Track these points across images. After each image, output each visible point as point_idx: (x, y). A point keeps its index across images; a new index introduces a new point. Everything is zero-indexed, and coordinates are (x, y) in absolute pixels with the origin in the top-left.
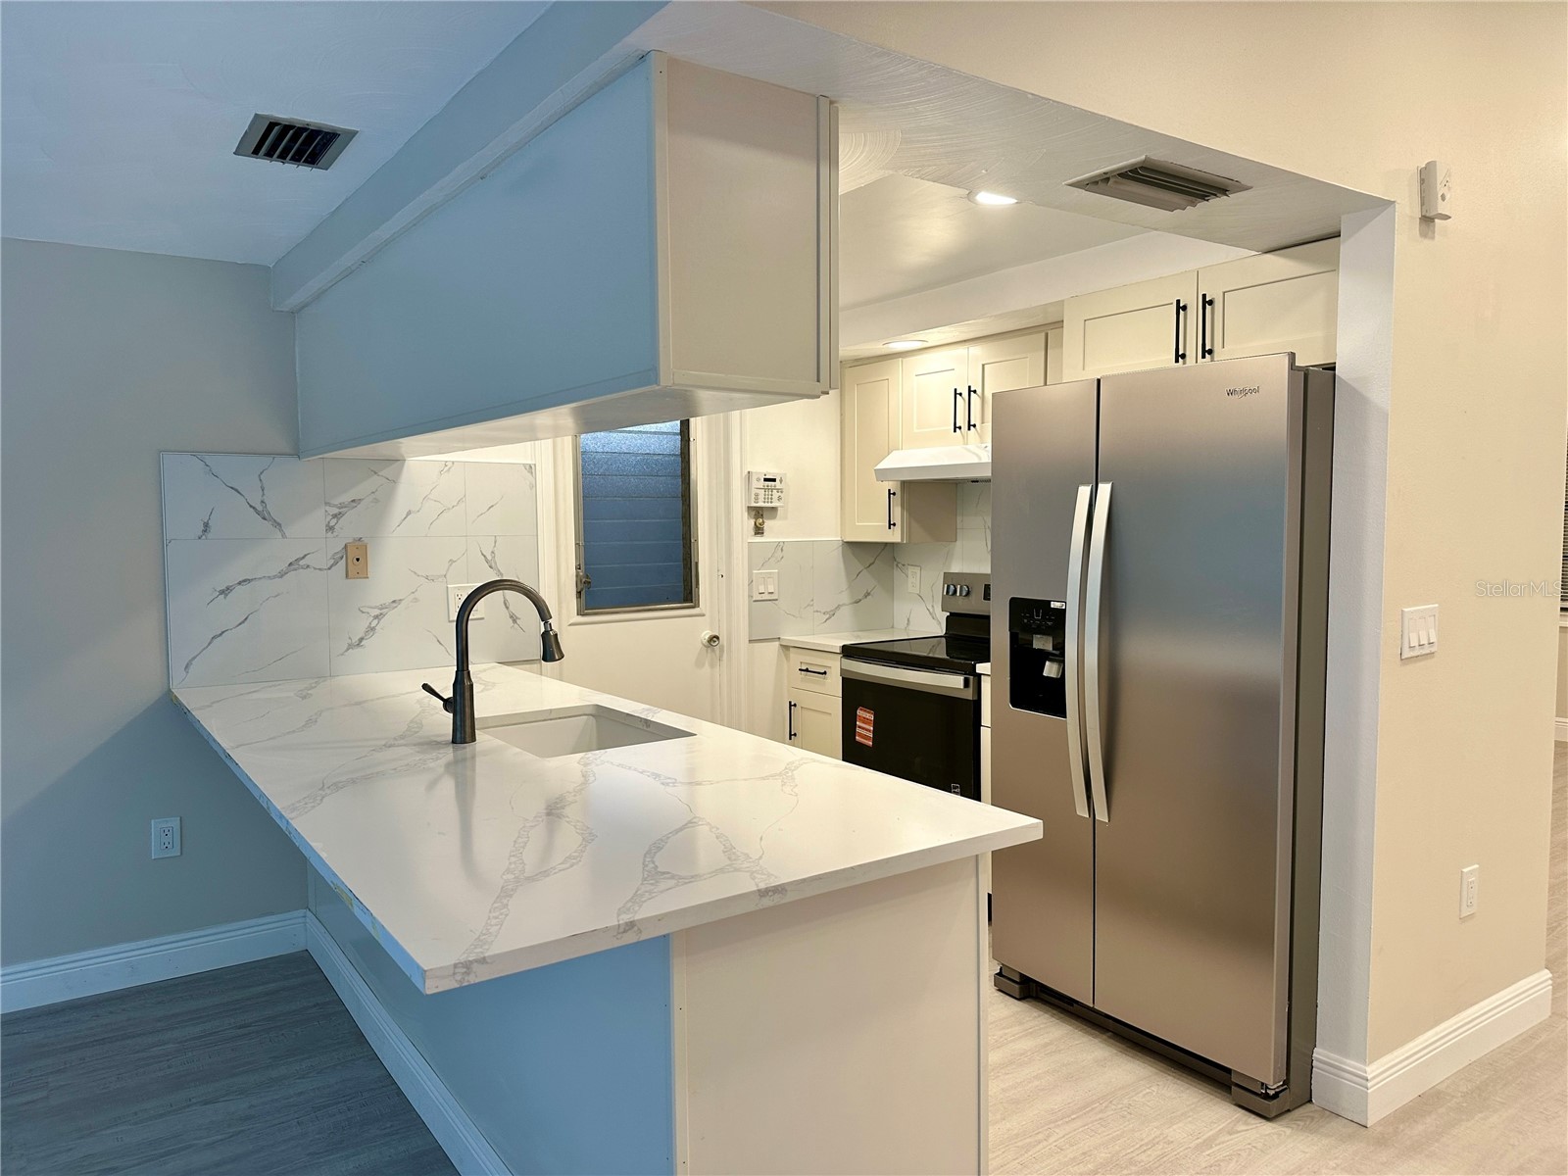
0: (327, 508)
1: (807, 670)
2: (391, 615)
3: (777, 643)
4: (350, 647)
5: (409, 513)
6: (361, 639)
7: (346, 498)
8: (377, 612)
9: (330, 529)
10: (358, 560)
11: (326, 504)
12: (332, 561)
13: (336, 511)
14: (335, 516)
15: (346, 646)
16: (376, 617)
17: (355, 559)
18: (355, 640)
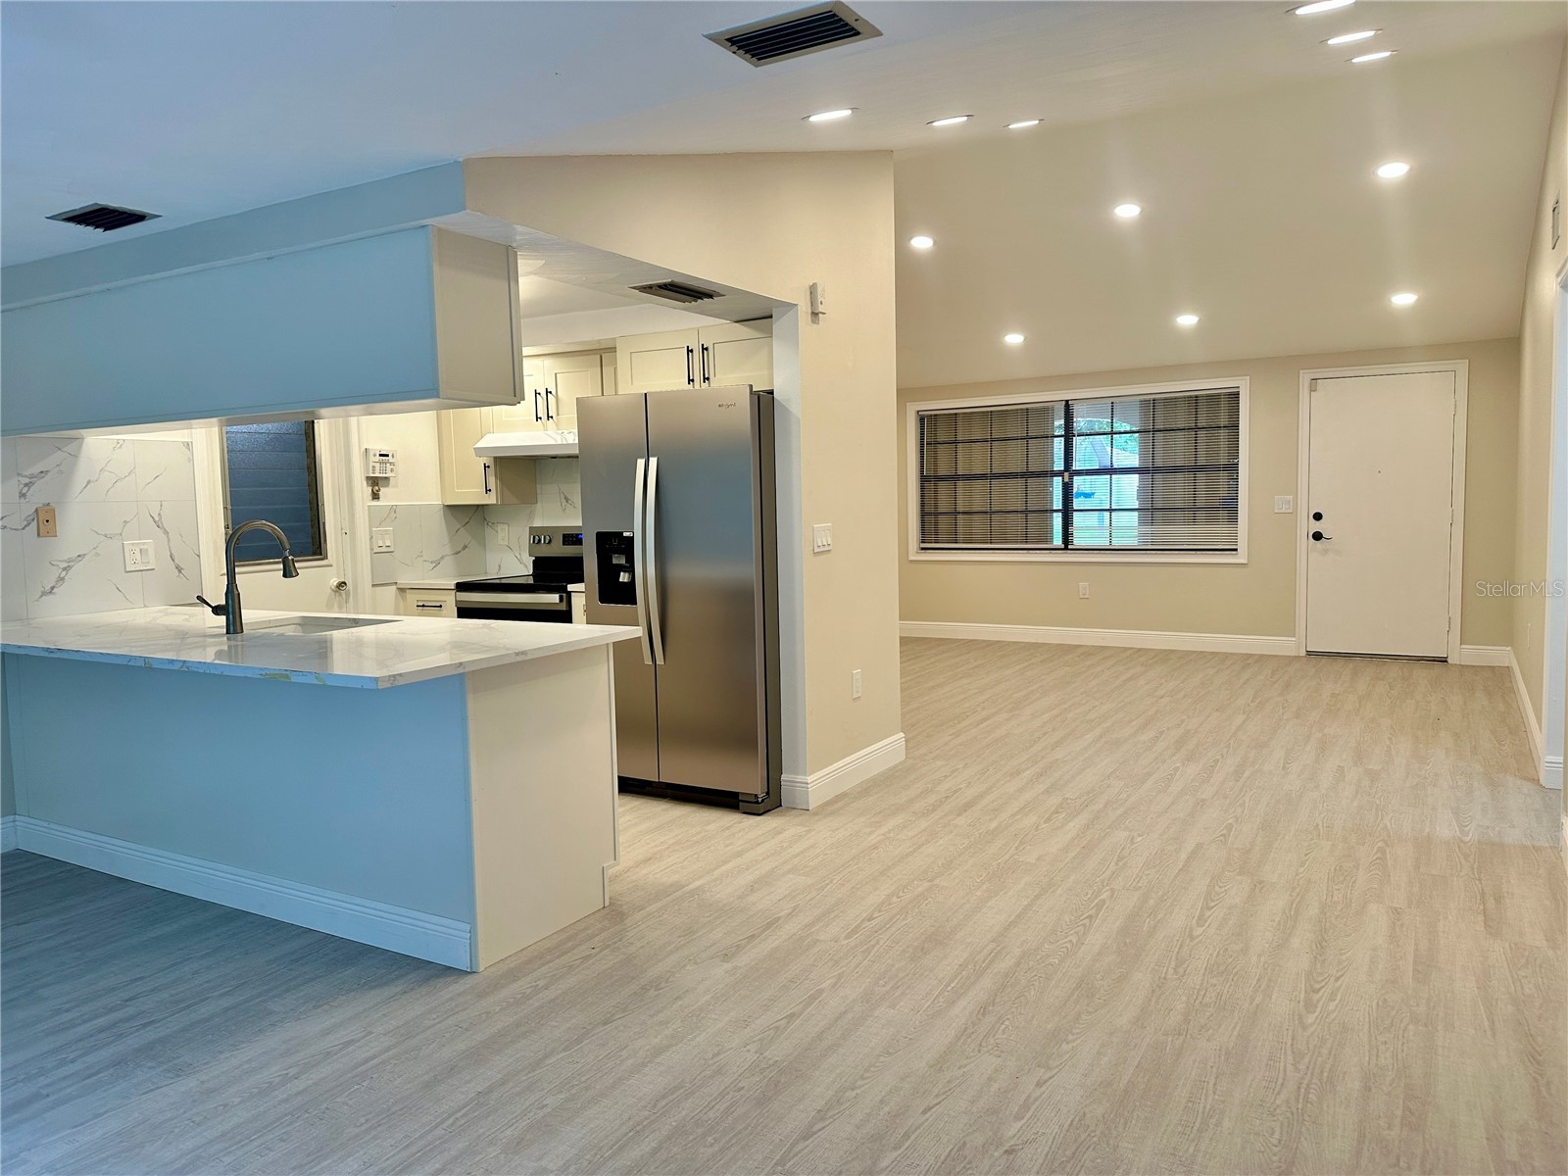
0: (20, 478)
1: (423, 606)
2: (78, 567)
3: (394, 587)
4: (44, 594)
5: (89, 482)
6: (53, 588)
7: (35, 470)
8: (66, 565)
9: (23, 495)
10: (47, 521)
11: (19, 475)
12: (25, 523)
13: (27, 480)
14: (26, 485)
15: (40, 594)
16: (64, 569)
17: (45, 521)
18: (48, 588)
